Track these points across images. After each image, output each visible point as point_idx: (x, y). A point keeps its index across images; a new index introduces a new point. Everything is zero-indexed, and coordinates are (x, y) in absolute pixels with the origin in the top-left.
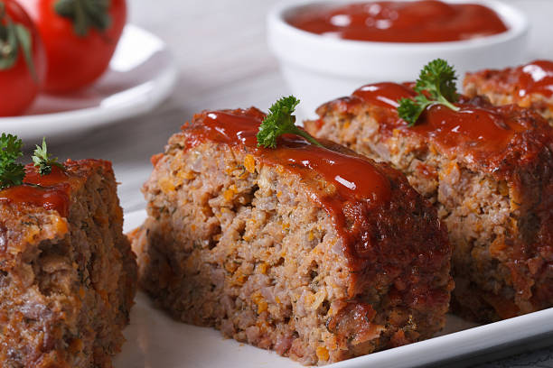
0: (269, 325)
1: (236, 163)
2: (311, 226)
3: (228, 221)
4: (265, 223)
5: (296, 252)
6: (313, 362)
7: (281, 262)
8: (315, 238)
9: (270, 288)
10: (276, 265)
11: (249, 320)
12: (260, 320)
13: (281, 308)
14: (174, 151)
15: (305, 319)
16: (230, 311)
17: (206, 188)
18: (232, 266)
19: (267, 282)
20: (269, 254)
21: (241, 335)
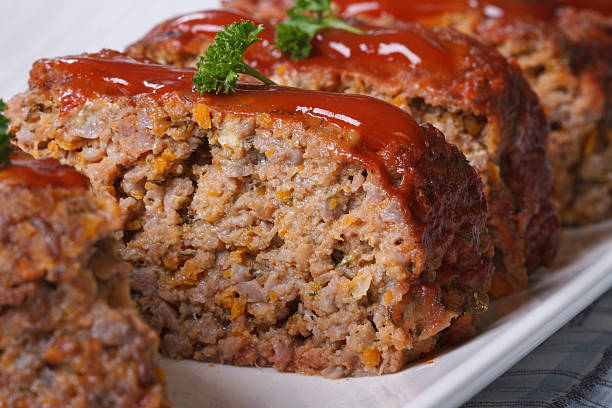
0: (252, 333)
1: (169, 119)
2: (335, 189)
3: (157, 201)
4: (235, 196)
5: (307, 227)
6: (346, 372)
7: (276, 243)
8: (339, 206)
9: (254, 282)
10: (267, 249)
11: (215, 331)
12: (236, 327)
13: (277, 307)
15: (335, 315)
16: (174, 322)
17: (114, 158)
18: (176, 260)
19: (248, 274)
20: (253, 235)
21: (209, 351)
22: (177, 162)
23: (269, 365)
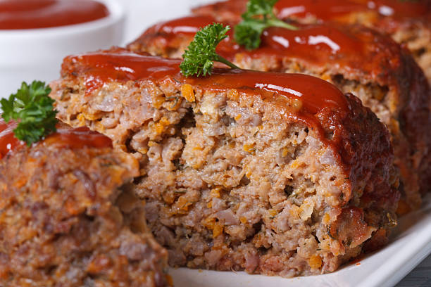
0: (229, 247)
1: (164, 96)
2: (286, 142)
3: (157, 155)
4: (214, 149)
5: (266, 170)
6: (297, 273)
7: (244, 182)
8: (289, 154)
9: (229, 211)
10: (238, 187)
11: (202, 247)
12: (217, 243)
13: (247, 228)
14: (67, 96)
15: (288, 233)
16: (172, 241)
17: (125, 125)
18: (172, 196)
19: (225, 205)
20: (228, 177)
21: (198, 261)
22: (171, 126)
23: (241, 269)
